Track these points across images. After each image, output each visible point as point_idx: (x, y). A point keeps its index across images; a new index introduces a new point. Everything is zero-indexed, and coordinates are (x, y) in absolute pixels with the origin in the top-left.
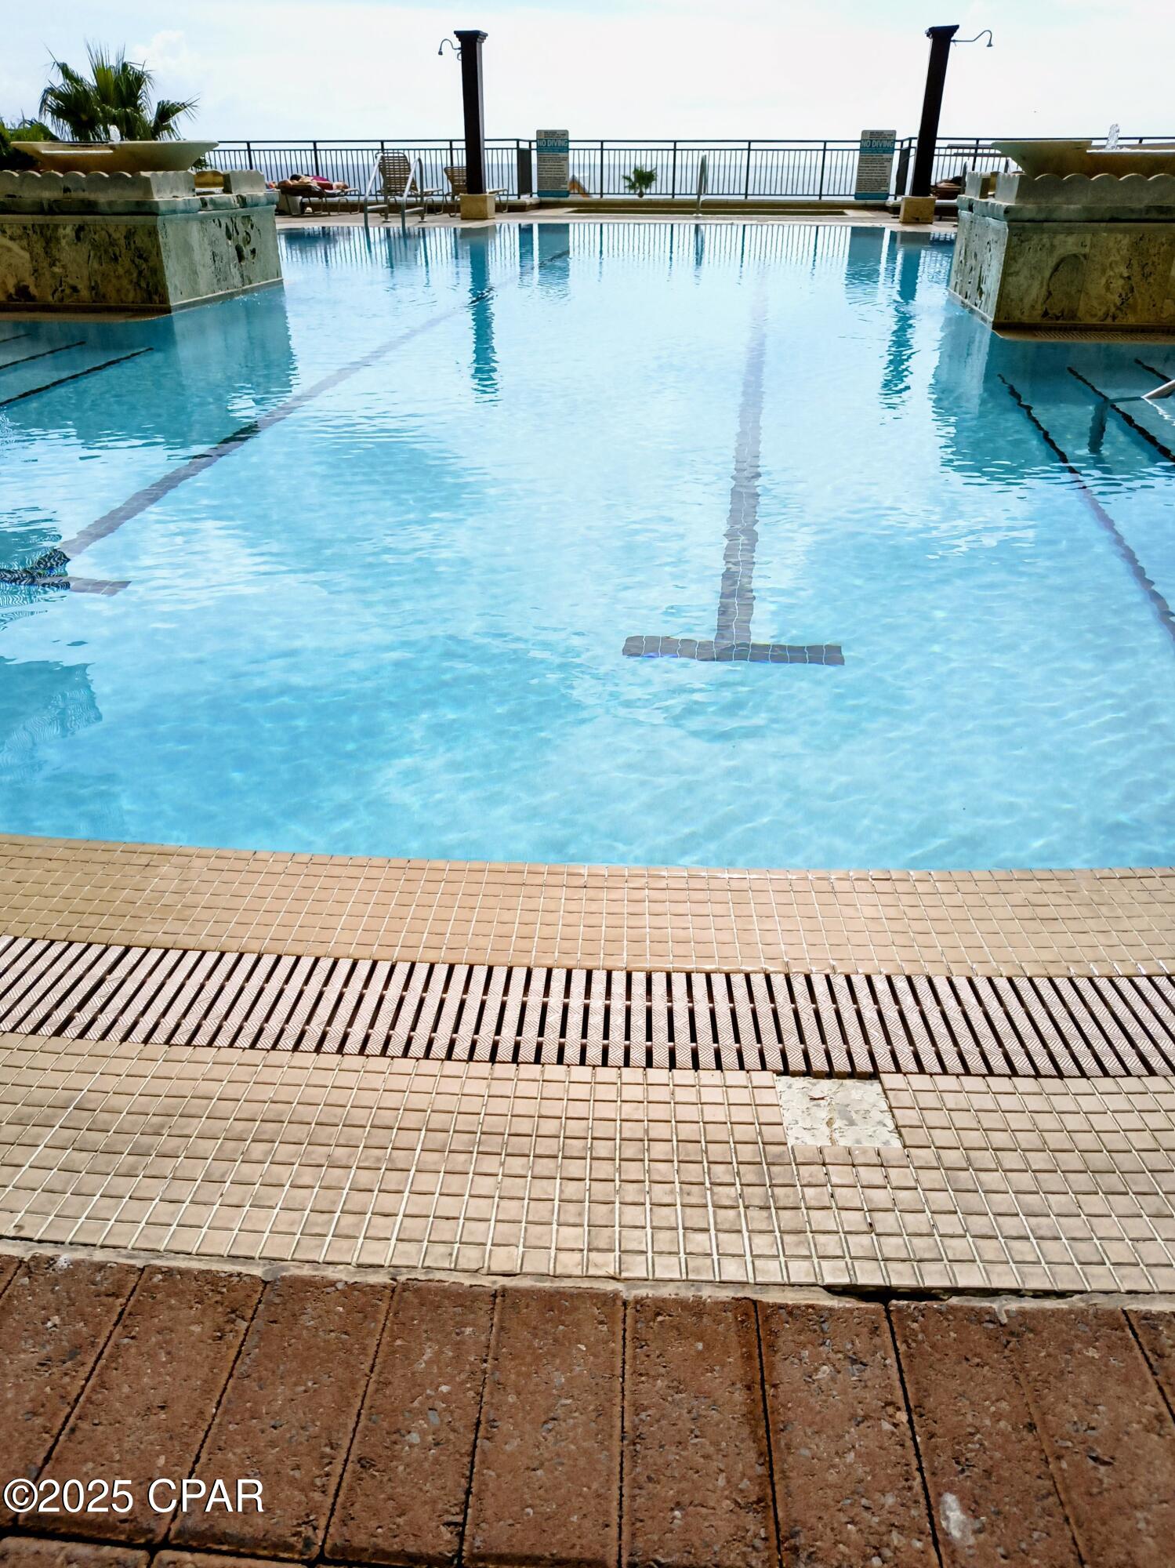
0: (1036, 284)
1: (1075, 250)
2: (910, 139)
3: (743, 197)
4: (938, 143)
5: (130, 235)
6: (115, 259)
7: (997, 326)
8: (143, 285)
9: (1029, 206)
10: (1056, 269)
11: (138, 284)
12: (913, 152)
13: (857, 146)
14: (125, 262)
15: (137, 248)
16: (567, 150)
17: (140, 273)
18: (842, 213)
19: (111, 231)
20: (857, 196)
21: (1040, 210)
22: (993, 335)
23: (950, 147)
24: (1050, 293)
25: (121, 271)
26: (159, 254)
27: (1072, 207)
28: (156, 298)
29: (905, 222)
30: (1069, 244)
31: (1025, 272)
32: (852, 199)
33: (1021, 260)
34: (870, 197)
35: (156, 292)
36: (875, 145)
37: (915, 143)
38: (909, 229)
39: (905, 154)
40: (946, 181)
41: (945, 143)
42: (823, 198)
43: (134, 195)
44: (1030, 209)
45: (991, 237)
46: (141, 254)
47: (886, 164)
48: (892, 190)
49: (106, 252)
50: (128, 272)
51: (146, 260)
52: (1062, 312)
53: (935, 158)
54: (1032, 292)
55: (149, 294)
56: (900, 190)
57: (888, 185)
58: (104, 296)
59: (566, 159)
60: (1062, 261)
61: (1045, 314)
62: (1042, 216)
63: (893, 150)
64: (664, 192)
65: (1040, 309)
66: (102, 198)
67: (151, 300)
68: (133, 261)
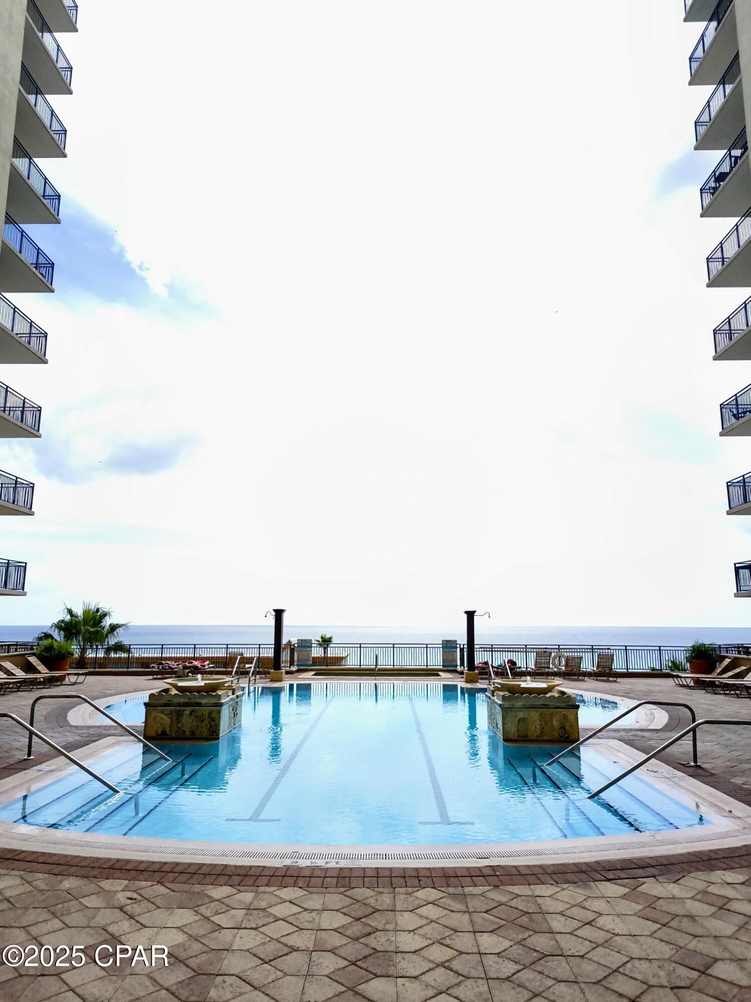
0: (513, 726)
1: (524, 716)
2: (464, 645)
3: (392, 667)
4: (476, 646)
5: (210, 713)
6: (203, 721)
7: (504, 740)
8: (211, 730)
9: (506, 704)
10: (519, 722)
11: (209, 729)
12: (465, 650)
13: (441, 646)
14: (206, 722)
15: (212, 717)
16: (312, 647)
17: (211, 726)
18: (438, 675)
19: (204, 712)
20: (443, 666)
21: (509, 705)
22: (503, 743)
23: (481, 648)
24: (518, 730)
25: (204, 725)
26: (219, 719)
27: (519, 704)
28: (215, 734)
29: (467, 682)
30: (521, 715)
31: (509, 723)
32: (441, 667)
33: (508, 719)
34: (449, 667)
35: (215, 732)
36: (449, 646)
37: (466, 646)
38: (469, 686)
39: (462, 650)
40: (481, 663)
41: (479, 646)
42: (428, 667)
43: (213, 701)
44: (507, 704)
45: (497, 711)
46: (213, 720)
47: (454, 653)
48: (459, 663)
49: (200, 718)
50: (207, 726)
51: (214, 721)
52: (524, 735)
53: (475, 652)
54: (513, 729)
55: (213, 733)
56: (462, 664)
57: (456, 662)
58: (195, 734)
59: (311, 651)
60: (520, 719)
61: (518, 736)
62: (511, 707)
63: (456, 648)
64: (356, 664)
65: (516, 735)
66: (203, 701)
67: (213, 735)
68: (209, 722)
